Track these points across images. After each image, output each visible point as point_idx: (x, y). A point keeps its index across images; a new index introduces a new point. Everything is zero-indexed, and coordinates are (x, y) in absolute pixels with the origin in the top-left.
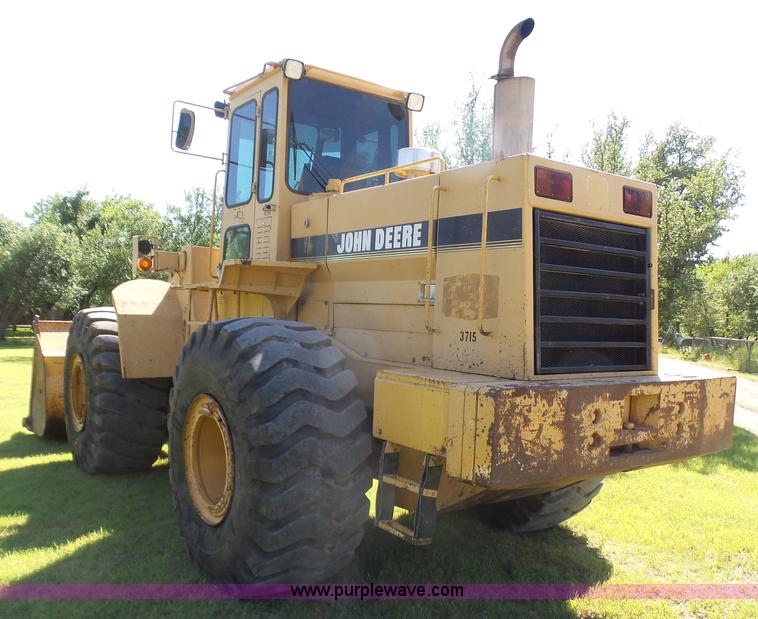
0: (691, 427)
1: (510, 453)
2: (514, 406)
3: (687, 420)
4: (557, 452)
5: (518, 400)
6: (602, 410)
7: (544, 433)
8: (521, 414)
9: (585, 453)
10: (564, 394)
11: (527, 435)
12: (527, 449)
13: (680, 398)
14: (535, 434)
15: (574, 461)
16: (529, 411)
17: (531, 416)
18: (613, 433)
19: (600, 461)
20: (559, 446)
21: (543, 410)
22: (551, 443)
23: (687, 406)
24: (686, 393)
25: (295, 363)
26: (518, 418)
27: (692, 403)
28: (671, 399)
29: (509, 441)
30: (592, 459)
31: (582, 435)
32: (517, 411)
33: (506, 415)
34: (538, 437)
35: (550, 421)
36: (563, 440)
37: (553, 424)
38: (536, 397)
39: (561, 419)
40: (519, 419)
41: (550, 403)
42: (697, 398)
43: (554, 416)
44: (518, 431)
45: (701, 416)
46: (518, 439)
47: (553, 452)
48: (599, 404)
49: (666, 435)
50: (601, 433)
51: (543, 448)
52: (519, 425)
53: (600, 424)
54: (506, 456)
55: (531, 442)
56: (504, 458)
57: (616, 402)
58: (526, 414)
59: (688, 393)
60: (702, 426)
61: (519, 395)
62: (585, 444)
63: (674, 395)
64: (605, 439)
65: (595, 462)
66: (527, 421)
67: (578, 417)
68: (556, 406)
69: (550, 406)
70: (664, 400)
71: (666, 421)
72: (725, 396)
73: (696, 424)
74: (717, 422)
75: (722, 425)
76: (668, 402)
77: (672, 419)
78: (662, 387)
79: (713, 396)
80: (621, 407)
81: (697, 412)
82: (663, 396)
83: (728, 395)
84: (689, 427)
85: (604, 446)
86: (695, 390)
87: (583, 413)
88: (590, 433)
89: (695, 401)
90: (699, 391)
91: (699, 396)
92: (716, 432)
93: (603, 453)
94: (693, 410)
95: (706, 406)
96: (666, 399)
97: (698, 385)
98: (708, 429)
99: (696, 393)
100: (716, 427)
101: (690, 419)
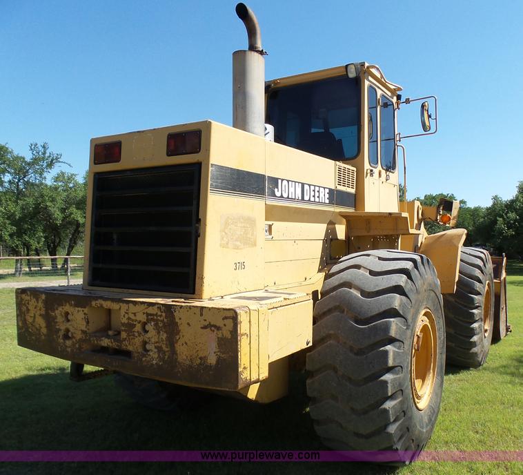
0: (159, 349)
3: (153, 340)
4: (44, 334)
6: (70, 313)
7: (37, 319)
8: (25, 304)
9: (61, 340)
10: (44, 296)
11: (28, 319)
12: (30, 327)
13: (143, 318)
14: (32, 319)
15: (54, 344)
16: (28, 303)
17: (29, 307)
18: (80, 332)
19: (72, 350)
20: (44, 330)
21: (35, 304)
22: (41, 327)
23: (151, 327)
24: (148, 315)
26: (24, 307)
27: (156, 325)
28: (132, 316)
29: (22, 319)
30: (66, 346)
31: (58, 327)
32: (23, 302)
34: (34, 321)
35: (39, 312)
36: (46, 327)
37: (40, 315)
38: (31, 296)
39: (44, 313)
41: (37, 300)
42: (162, 321)
43: (40, 310)
44: (25, 314)
45: (172, 342)
46: (25, 320)
47: (41, 333)
48: (67, 308)
49: (131, 348)
50: (72, 329)
51: (37, 329)
52: (25, 311)
53: (69, 323)
54: (21, 328)
55: (31, 324)
57: (80, 309)
58: (27, 305)
59: (151, 315)
60: (173, 352)
61: (23, 293)
62: (61, 334)
63: (135, 314)
64: (74, 335)
65: (69, 350)
66: (28, 310)
67: (54, 314)
69: (38, 303)
70: (124, 316)
71: (128, 335)
72: (213, 328)
73: (164, 348)
74: (201, 354)
75: (212, 360)
76: (129, 318)
77: (134, 335)
78: (121, 304)
79: (189, 324)
80: (85, 314)
81: (164, 336)
82: (122, 312)
83: (218, 328)
84: (156, 347)
85: (74, 340)
86: (159, 313)
87: (56, 312)
88: (63, 328)
89: (161, 325)
90: (164, 314)
91: (165, 320)
92: (200, 364)
93: (74, 345)
94: (159, 333)
95: (178, 332)
96: (127, 316)
97: (163, 308)
98: (185, 358)
99: (161, 316)
100: (201, 358)
101: (157, 340)
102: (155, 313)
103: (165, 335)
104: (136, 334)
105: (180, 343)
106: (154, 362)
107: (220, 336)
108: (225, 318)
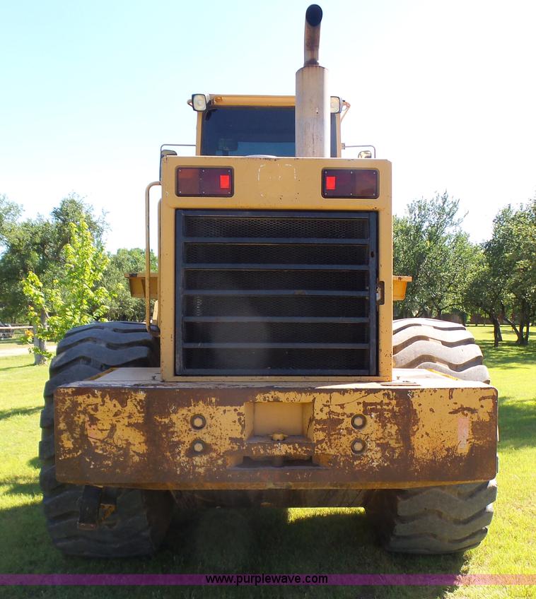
0: (384, 447)
1: (75, 450)
2: (76, 404)
3: (374, 437)
4: (138, 454)
5: (80, 399)
6: (206, 416)
7: (118, 433)
8: (85, 412)
9: (182, 458)
10: (141, 395)
11: (94, 434)
12: (97, 447)
13: (359, 410)
14: (106, 433)
15: (166, 465)
16: (96, 409)
17: (98, 415)
18: (228, 441)
19: (208, 470)
20: (143, 449)
21: (115, 410)
22: (129, 444)
23: (371, 419)
24: (365, 404)
25: (88, 361)
26: (82, 416)
27: (380, 416)
28: (339, 410)
29: (73, 437)
30: (195, 466)
31: (176, 439)
32: (79, 409)
33: (66, 412)
34: (111, 436)
35: (126, 421)
36: (146, 442)
37: (129, 425)
38: (103, 396)
39: (141, 421)
40: (83, 418)
41: (123, 403)
42: (392, 411)
43: (129, 417)
44: (83, 428)
45: (405, 435)
46: (84, 437)
47: (132, 453)
48: (200, 408)
49: (332, 452)
50: (208, 440)
51: (119, 448)
52: (84, 423)
53: (204, 430)
54: (70, 451)
55: (102, 441)
56: (69, 453)
57: (228, 408)
58: (92, 412)
59: (371, 404)
60: (408, 447)
61: (81, 394)
62: (183, 449)
63: (342, 406)
64: (214, 447)
65: (202, 470)
66: (94, 420)
67: (167, 421)
68: (130, 407)
69: (123, 406)
70: (321, 410)
71: (329, 435)
72: (466, 412)
73: (393, 443)
74: (448, 445)
75: (464, 449)
76: (330, 413)
77: (340, 434)
78: (315, 395)
79: (432, 410)
80: (239, 414)
81: (393, 429)
82: (318, 406)
83: (473, 411)
84: (378, 445)
85: (214, 455)
86: (386, 401)
87: (174, 417)
88: (188, 439)
89: (388, 415)
90: (394, 402)
91: (396, 409)
92: (447, 456)
93: (212, 461)
94: (384, 426)
95: (417, 421)
96: (326, 410)
97: (392, 395)
98: (425, 451)
99: (388, 404)
100: (448, 450)
101: (380, 436)
102: (379, 401)
103: (396, 427)
104: (344, 432)
105: (418, 435)
106: (375, 464)
107: (475, 419)
108: (484, 398)
